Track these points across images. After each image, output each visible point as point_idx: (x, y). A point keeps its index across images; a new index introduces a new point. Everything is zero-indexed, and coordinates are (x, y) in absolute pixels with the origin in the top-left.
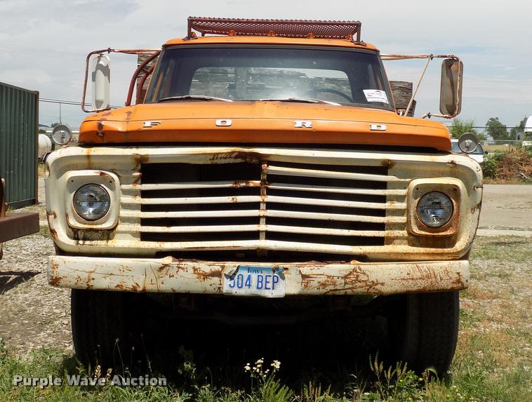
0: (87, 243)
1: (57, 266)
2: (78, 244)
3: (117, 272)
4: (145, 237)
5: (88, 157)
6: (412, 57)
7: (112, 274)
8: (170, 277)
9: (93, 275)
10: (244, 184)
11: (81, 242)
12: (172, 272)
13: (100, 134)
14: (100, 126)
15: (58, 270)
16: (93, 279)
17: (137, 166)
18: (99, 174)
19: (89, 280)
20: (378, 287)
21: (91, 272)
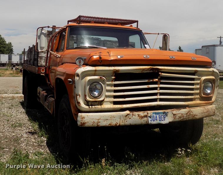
0: (93, 107)
1: (84, 118)
2: (89, 107)
3: (109, 118)
4: (115, 103)
5: (96, 70)
6: (152, 34)
7: (107, 119)
8: (130, 119)
9: (100, 121)
10: (152, 81)
11: (91, 107)
12: (130, 117)
13: (100, 61)
14: (100, 58)
15: (85, 119)
16: (100, 122)
17: (113, 74)
18: (99, 78)
19: (98, 123)
20: (196, 116)
21: (99, 119)
